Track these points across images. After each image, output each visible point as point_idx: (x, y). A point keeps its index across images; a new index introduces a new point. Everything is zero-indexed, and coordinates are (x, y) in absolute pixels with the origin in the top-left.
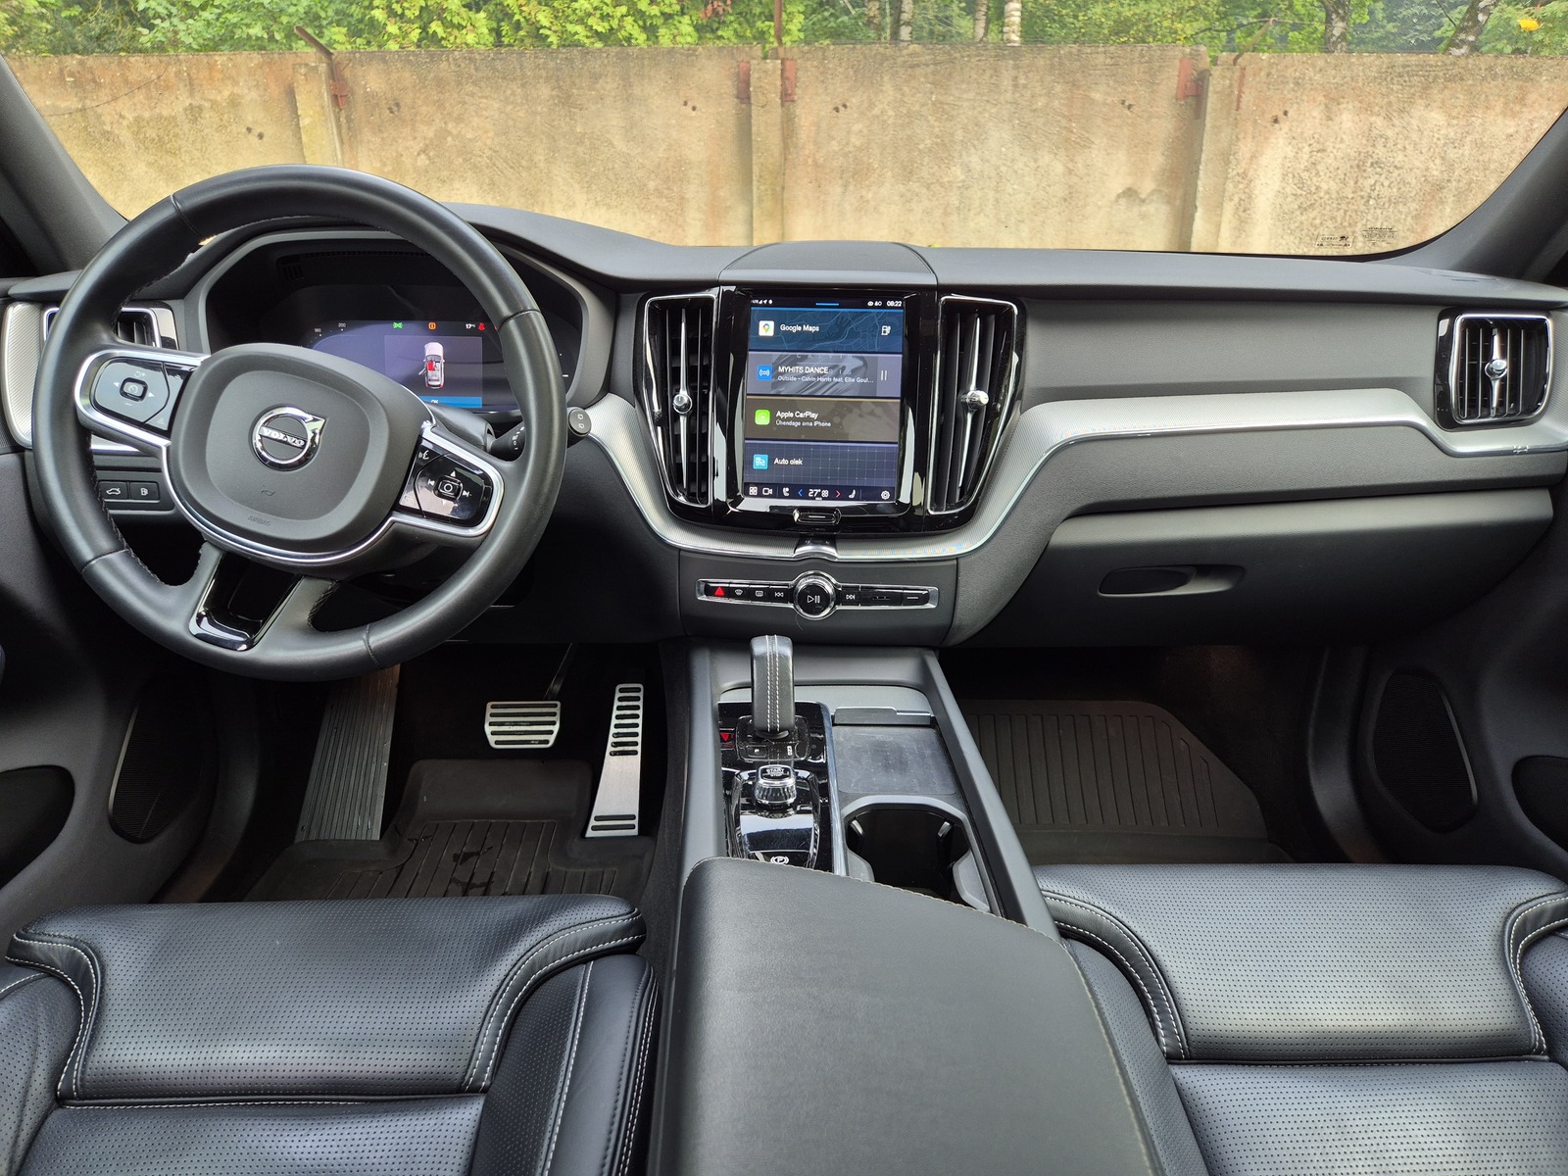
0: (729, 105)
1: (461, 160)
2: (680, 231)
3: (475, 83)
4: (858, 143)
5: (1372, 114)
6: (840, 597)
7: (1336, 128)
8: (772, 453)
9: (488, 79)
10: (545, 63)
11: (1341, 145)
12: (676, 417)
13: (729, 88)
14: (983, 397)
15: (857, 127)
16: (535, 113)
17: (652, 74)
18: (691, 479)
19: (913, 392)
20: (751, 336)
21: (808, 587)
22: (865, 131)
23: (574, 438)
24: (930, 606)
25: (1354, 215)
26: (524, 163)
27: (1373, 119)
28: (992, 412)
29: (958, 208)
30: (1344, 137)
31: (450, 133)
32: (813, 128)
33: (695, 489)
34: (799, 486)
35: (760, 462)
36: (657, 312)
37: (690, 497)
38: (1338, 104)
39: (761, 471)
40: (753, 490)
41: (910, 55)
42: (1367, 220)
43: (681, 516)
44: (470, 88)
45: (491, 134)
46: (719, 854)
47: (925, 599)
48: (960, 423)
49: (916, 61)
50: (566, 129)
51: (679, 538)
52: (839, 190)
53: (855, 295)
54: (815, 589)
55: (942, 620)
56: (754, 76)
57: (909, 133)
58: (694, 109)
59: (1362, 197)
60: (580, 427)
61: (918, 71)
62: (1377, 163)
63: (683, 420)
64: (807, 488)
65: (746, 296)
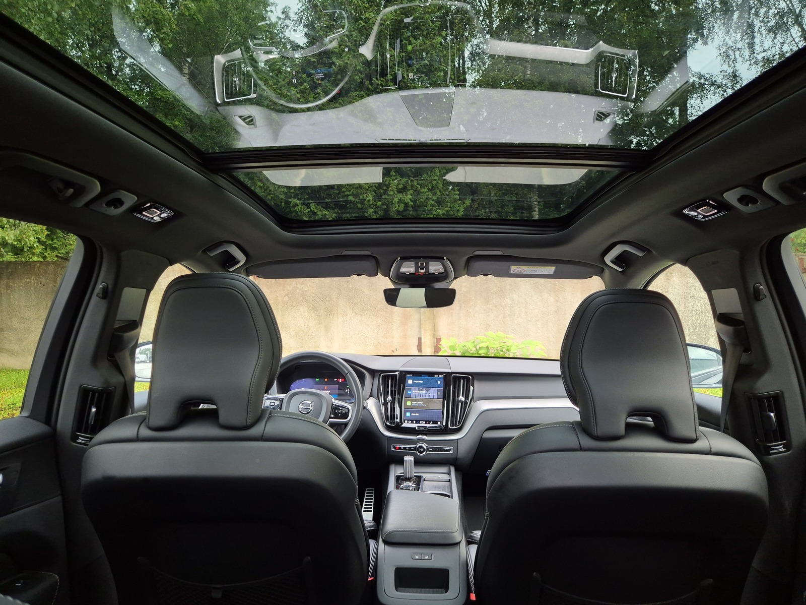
1: (302, 298)
2: (391, 324)
4: (465, 290)
5: (687, 277)
6: (428, 450)
7: (672, 283)
8: (411, 413)
11: (675, 290)
12: (388, 403)
14: (463, 399)
15: (464, 284)
18: (391, 419)
19: (445, 396)
20: (406, 383)
21: (420, 446)
22: (468, 286)
23: (365, 408)
24: (451, 452)
25: (686, 318)
26: (327, 299)
27: (688, 279)
28: (466, 403)
29: (509, 315)
30: (676, 286)
31: (298, 288)
33: (391, 421)
34: (418, 421)
35: (408, 414)
36: (384, 377)
37: (390, 423)
38: (671, 274)
39: (408, 416)
40: (406, 421)
42: (693, 320)
43: (388, 428)
45: (315, 288)
46: (395, 489)
47: (449, 450)
48: (458, 405)
50: (345, 286)
51: (388, 434)
52: (458, 308)
53: (431, 374)
54: (421, 447)
55: (454, 456)
57: (486, 286)
59: (689, 311)
60: (365, 405)
62: (693, 296)
63: (389, 404)
64: (419, 421)
65: (404, 374)
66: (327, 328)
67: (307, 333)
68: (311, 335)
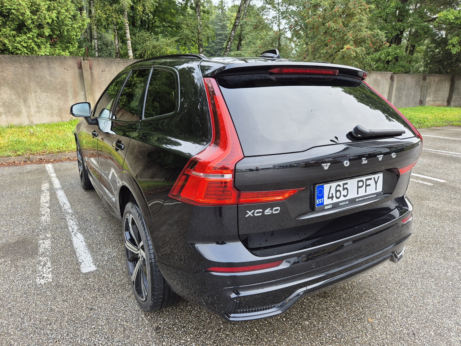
0: (77, 70)
1: (3, 81)
2: (67, 98)
3: (6, 63)
4: (108, 79)
9: (10, 62)
10: (26, 59)
13: (76, 66)
15: (108, 75)
16: (24, 70)
17: (55, 62)
22: (110, 76)
26: (22, 82)
32: (98, 75)
41: (118, 61)
44: (5, 64)
45: (12, 75)
49: (119, 62)
50: (33, 74)
56: (83, 64)
58: (67, 70)
61: (120, 64)
66: (25, 101)
67: (11, 103)
68: (14, 105)
